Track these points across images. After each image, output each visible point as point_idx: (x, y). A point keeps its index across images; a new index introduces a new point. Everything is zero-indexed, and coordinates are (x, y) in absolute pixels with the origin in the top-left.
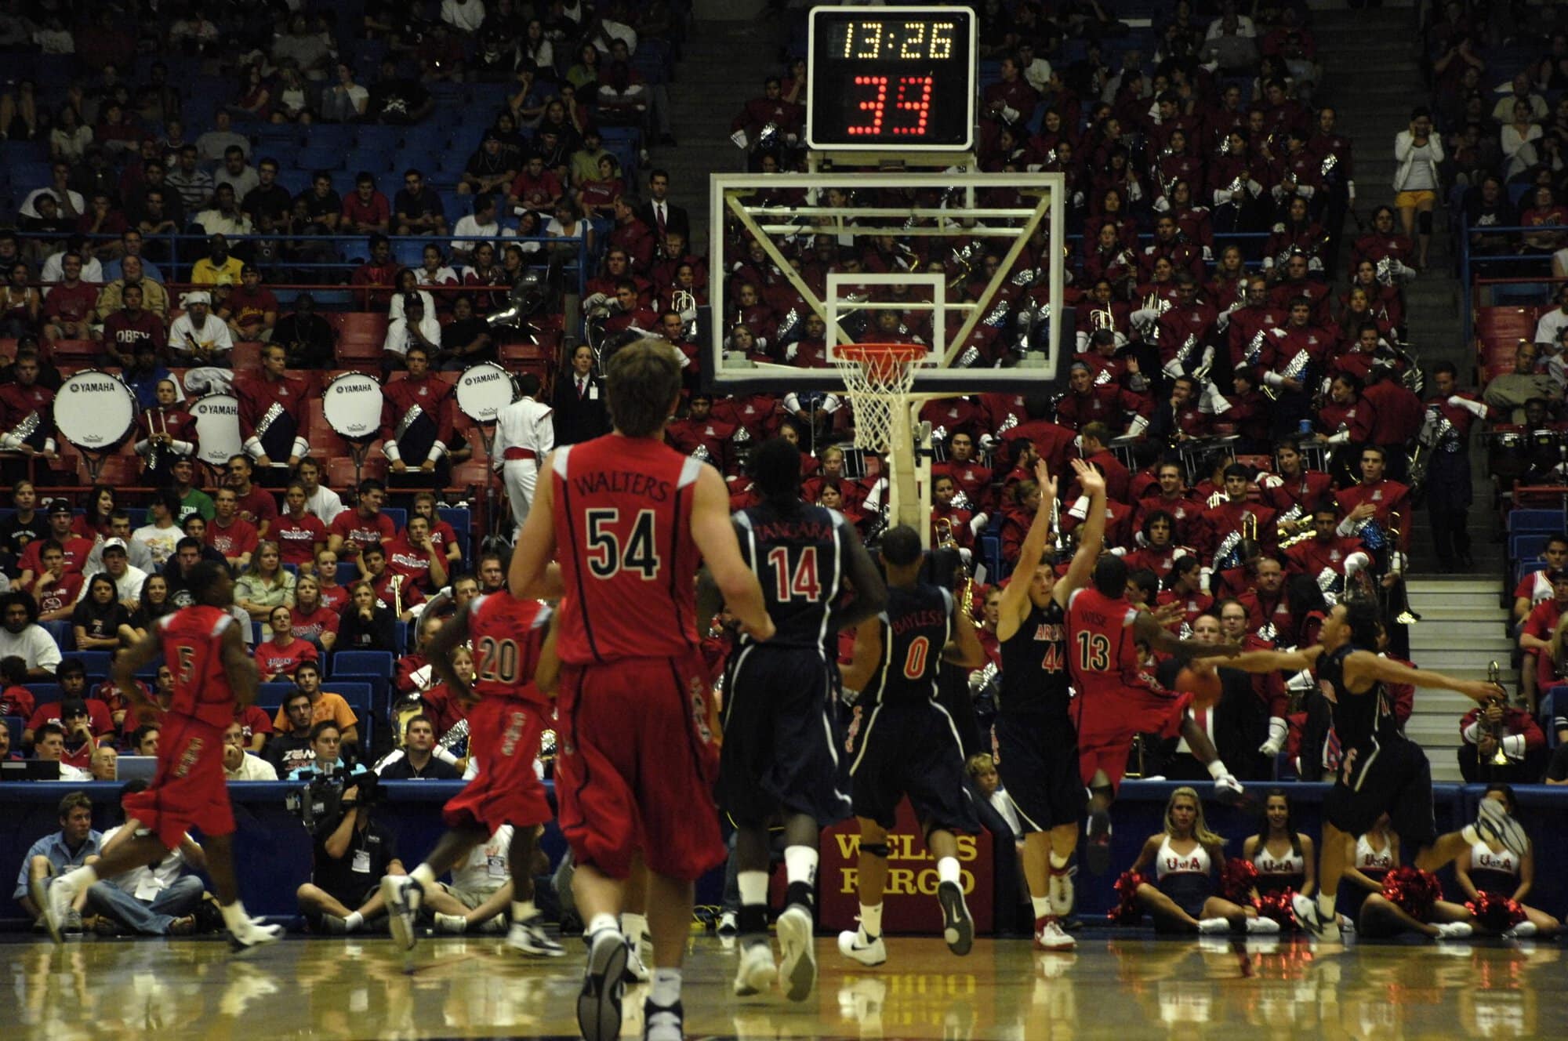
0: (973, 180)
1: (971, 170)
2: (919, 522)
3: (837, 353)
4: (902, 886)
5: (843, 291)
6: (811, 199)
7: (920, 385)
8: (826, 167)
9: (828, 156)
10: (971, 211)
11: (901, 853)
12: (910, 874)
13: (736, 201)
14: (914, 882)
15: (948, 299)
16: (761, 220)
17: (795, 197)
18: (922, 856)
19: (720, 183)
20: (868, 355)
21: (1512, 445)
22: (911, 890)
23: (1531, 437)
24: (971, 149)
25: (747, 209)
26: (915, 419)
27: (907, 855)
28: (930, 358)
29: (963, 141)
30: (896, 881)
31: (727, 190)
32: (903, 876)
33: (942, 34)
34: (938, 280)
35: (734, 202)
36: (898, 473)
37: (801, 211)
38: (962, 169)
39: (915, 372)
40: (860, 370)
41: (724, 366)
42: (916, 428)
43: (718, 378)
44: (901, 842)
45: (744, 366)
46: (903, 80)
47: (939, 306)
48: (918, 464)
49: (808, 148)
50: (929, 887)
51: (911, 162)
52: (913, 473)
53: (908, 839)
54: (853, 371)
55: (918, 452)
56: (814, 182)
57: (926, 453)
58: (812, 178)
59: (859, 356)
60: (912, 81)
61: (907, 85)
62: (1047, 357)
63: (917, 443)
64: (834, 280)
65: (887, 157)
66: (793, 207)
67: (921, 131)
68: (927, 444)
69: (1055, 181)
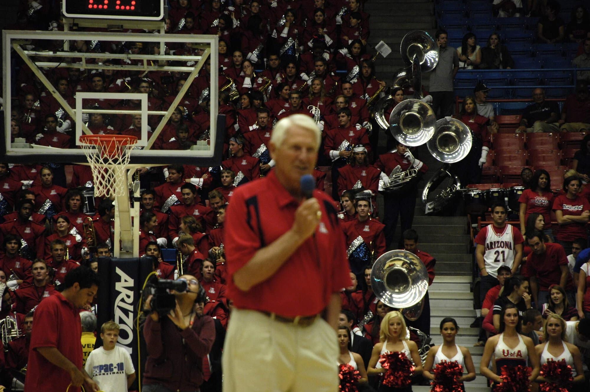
0: (164, 38)
1: (163, 32)
2: (132, 241)
3: (82, 140)
5: (87, 104)
6: (66, 47)
7: (134, 160)
8: (75, 28)
9: (76, 21)
10: (163, 57)
13: (19, 47)
15: (150, 109)
16: (34, 59)
17: (56, 46)
19: (9, 36)
20: (102, 141)
21: (477, 197)
24: (163, 20)
25: (26, 52)
26: (130, 176)
29: (158, 15)
31: (13, 40)
34: (144, 97)
35: (18, 48)
36: (120, 211)
37: (59, 54)
38: (157, 31)
39: (129, 152)
40: (96, 151)
41: (12, 147)
42: (131, 185)
43: (8, 154)
45: (25, 147)
47: (144, 113)
48: (132, 206)
49: (64, 16)
51: (126, 26)
52: (129, 211)
54: (91, 151)
55: (132, 199)
56: (67, 37)
57: (137, 199)
58: (66, 34)
59: (96, 142)
62: (209, 144)
63: (131, 193)
64: (80, 96)
65: (112, 23)
66: (55, 52)
67: (133, 8)
68: (137, 194)
69: (213, 40)
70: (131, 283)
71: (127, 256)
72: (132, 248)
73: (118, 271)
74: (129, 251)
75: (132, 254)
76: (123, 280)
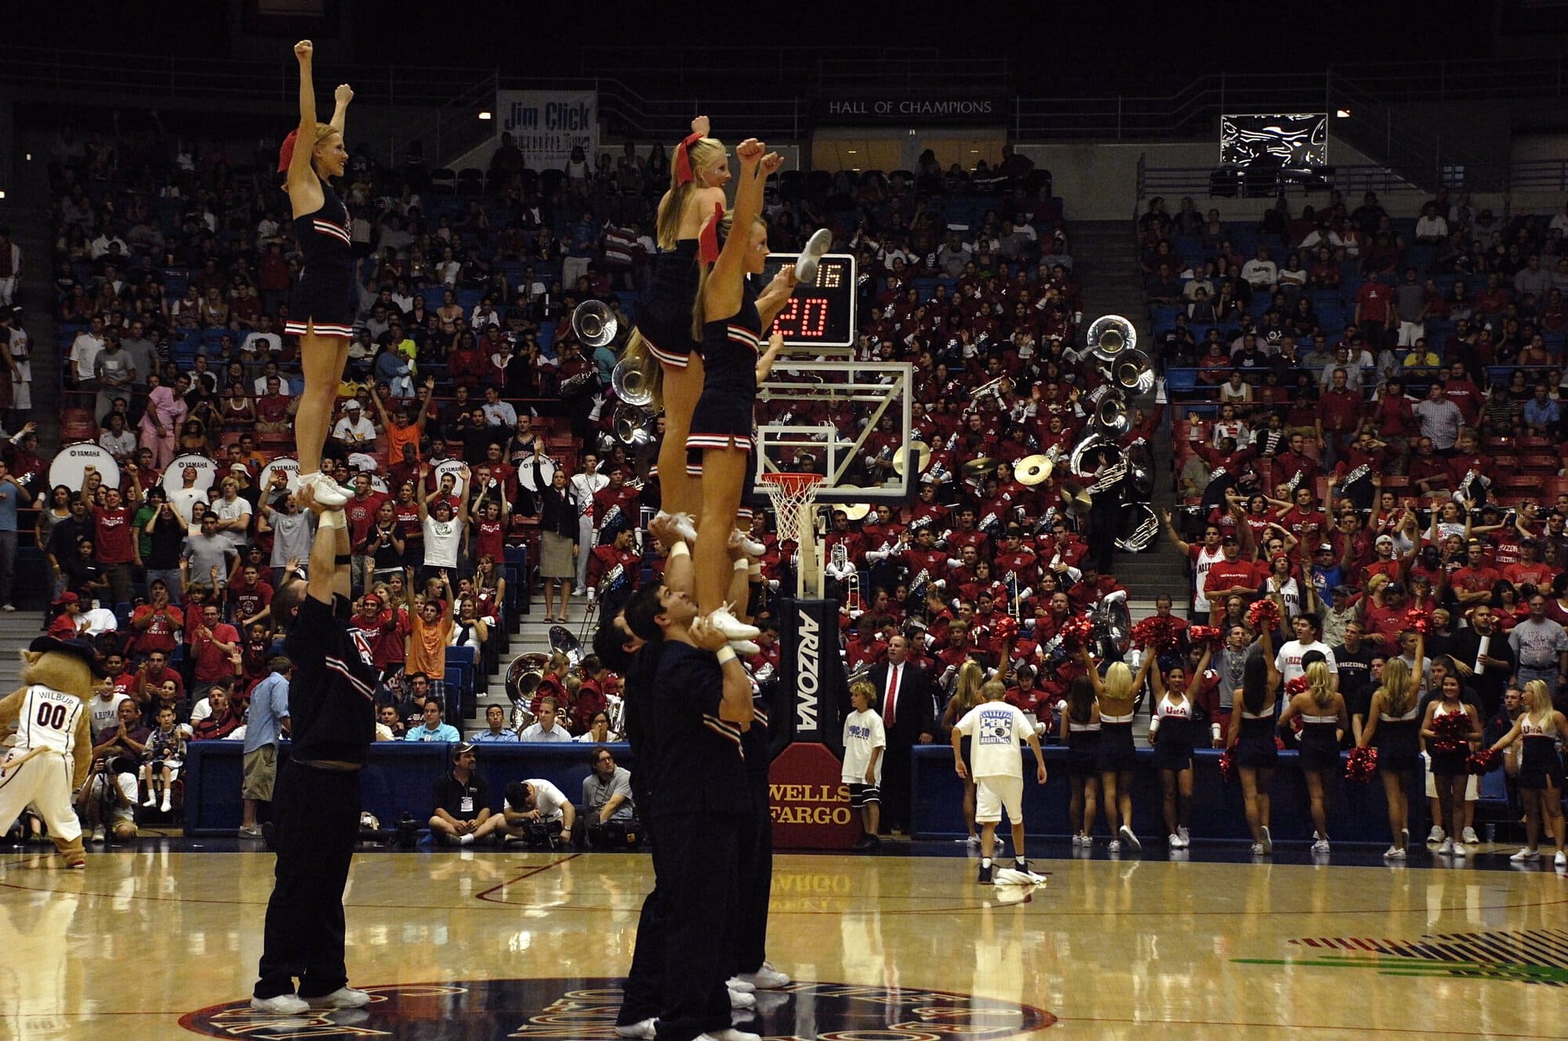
0: (852, 367)
1: (852, 359)
2: (817, 582)
3: (763, 479)
4: (804, 818)
5: (769, 436)
10: (852, 386)
11: (803, 797)
12: (809, 810)
14: (812, 816)
15: (838, 440)
18: (817, 799)
20: (785, 480)
22: (809, 821)
23: (1208, 509)
24: (852, 346)
26: (815, 514)
27: (807, 798)
28: (825, 481)
29: (847, 340)
30: (800, 815)
32: (804, 812)
33: (834, 271)
34: (830, 431)
36: (804, 550)
38: (846, 359)
39: (814, 490)
40: (779, 489)
42: (815, 522)
44: (803, 789)
46: (808, 301)
47: (831, 445)
48: (817, 544)
50: (821, 819)
51: (813, 353)
52: (813, 549)
53: (807, 788)
54: (774, 489)
55: (817, 537)
57: (822, 536)
59: (778, 478)
60: (814, 301)
61: (811, 304)
62: (901, 481)
63: (816, 530)
64: (762, 430)
65: (798, 350)
67: (820, 334)
68: (822, 531)
69: (907, 369)
70: (816, 627)
71: (811, 598)
72: (817, 589)
73: (802, 614)
74: (814, 593)
75: (817, 595)
76: (806, 624)
